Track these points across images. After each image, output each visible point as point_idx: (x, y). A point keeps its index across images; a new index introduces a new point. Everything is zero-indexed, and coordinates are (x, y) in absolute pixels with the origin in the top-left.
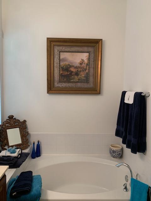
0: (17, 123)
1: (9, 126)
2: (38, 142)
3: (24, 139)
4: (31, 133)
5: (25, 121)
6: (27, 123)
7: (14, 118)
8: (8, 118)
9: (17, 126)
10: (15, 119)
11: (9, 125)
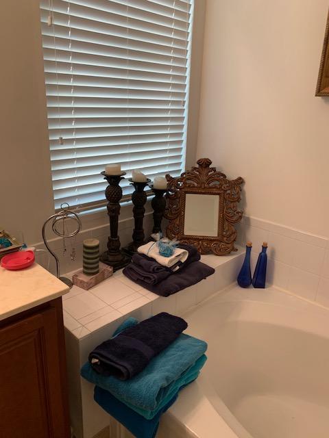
0: (217, 183)
1: (194, 187)
2: (264, 248)
3: (227, 228)
4: (251, 217)
5: (240, 181)
6: (246, 188)
7: (211, 166)
8: (197, 166)
9: (215, 191)
10: (214, 169)
11: (196, 184)
